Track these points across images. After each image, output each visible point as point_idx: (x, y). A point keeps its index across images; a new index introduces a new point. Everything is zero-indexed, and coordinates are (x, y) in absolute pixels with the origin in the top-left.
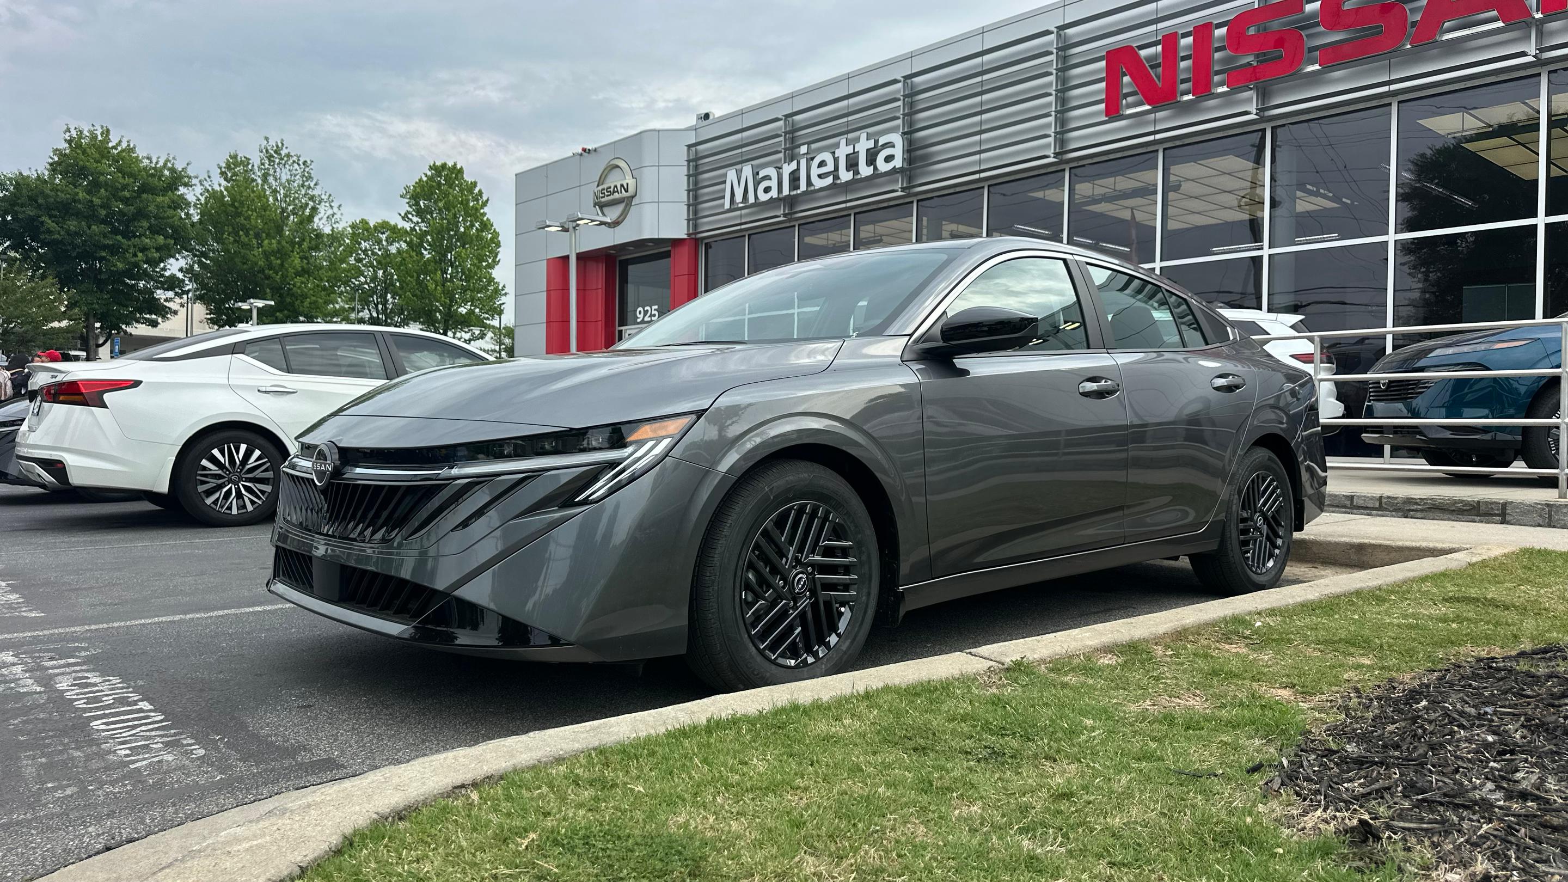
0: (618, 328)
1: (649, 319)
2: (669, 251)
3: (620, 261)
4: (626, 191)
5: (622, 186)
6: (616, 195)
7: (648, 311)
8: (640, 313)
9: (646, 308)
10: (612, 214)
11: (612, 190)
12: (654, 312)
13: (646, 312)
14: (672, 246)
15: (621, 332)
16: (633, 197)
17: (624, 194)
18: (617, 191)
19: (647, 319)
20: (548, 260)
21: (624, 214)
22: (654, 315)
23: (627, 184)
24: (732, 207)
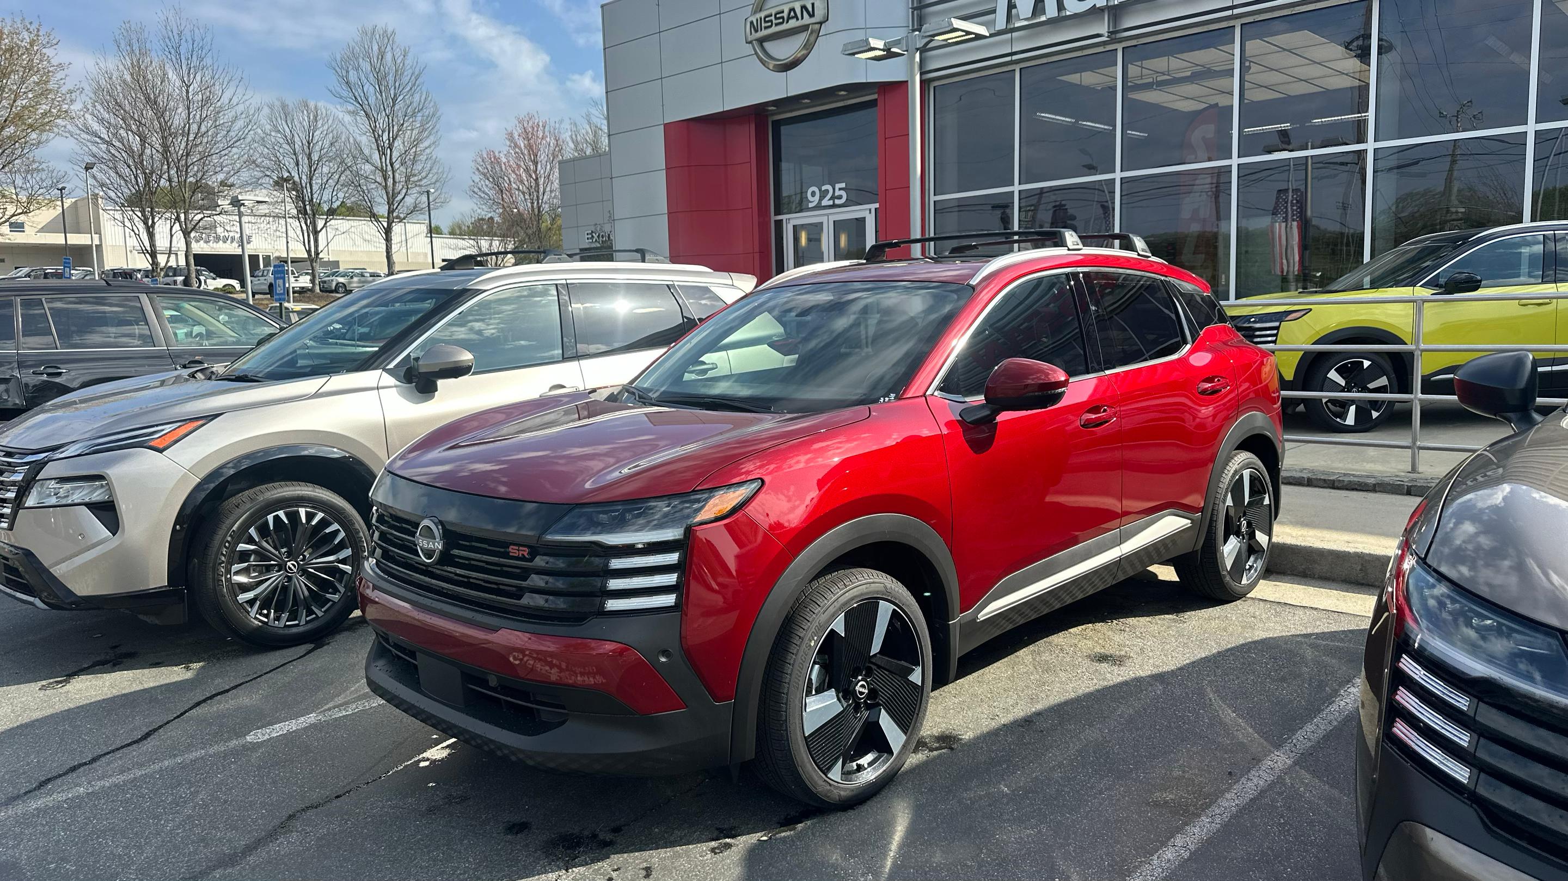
0: (774, 218)
1: (831, 203)
2: (876, 100)
3: (773, 122)
4: (812, 15)
5: (804, 7)
6: (793, 23)
7: (827, 191)
8: (813, 194)
9: (824, 188)
10: (784, 50)
11: (785, 15)
12: (837, 193)
13: (823, 194)
14: (879, 93)
15: (779, 224)
16: (821, 23)
17: (807, 20)
18: (796, 17)
19: (825, 202)
20: (667, 126)
21: (809, 47)
22: (840, 197)
23: (813, 4)
24: (1008, 27)
